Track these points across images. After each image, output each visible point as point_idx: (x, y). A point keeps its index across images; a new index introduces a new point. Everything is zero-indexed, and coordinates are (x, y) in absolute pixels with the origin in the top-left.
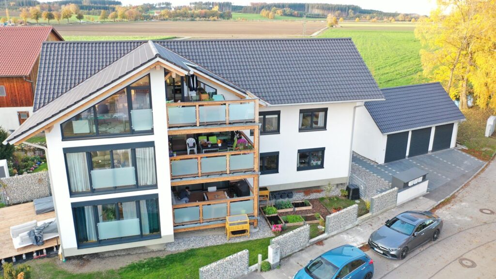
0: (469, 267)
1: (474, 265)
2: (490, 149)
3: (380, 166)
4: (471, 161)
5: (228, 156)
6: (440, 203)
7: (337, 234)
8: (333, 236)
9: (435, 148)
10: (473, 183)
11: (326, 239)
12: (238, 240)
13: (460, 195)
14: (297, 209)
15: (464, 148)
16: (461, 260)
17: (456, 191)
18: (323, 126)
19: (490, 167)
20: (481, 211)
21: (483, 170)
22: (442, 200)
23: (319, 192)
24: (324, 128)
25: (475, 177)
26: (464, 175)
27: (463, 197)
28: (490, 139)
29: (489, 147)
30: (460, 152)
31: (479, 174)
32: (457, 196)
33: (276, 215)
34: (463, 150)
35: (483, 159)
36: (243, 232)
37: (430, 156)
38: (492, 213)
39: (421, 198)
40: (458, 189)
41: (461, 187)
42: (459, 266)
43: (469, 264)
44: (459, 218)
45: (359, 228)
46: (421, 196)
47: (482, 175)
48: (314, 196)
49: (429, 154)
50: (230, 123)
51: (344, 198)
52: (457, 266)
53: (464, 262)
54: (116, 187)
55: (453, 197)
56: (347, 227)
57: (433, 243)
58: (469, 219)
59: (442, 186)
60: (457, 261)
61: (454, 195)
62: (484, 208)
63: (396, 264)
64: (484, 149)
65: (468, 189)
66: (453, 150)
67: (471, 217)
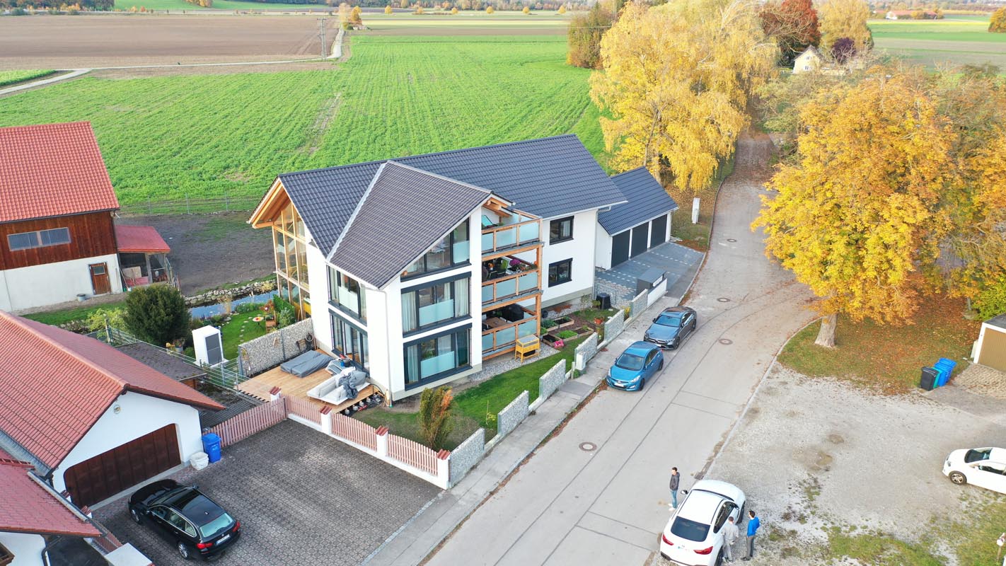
0: (727, 344)
1: (731, 342)
2: (702, 238)
3: (608, 271)
4: (690, 254)
5: (517, 278)
6: (683, 299)
7: (613, 340)
8: (610, 342)
9: (653, 245)
10: (701, 276)
11: (606, 346)
12: (530, 362)
13: (695, 289)
14: (562, 326)
15: (679, 240)
16: (720, 341)
17: (690, 286)
18: (569, 234)
19: (709, 257)
20: (719, 300)
21: (705, 262)
22: (683, 297)
23: (569, 307)
24: (570, 237)
25: (700, 270)
26: (690, 270)
27: (698, 290)
28: (698, 226)
29: (701, 235)
30: (676, 245)
31: (702, 266)
32: (692, 291)
33: (547, 334)
34: (677, 242)
35: (701, 250)
36: (533, 352)
37: (650, 254)
38: (728, 300)
39: (664, 297)
40: (691, 284)
41: (692, 282)
42: (720, 344)
43: (727, 342)
44: (703, 309)
45: (626, 332)
46: (662, 296)
47: (706, 267)
48: (565, 312)
49: (648, 251)
50: (520, 245)
51: (597, 309)
52: (718, 345)
53: (723, 341)
54: (437, 322)
55: (690, 292)
56: (618, 333)
57: (693, 332)
58: (712, 309)
59: (676, 283)
60: (718, 342)
61: (689, 290)
62: (721, 297)
63: (674, 353)
64: (697, 239)
65: (698, 282)
66: (668, 244)
67: (713, 307)
